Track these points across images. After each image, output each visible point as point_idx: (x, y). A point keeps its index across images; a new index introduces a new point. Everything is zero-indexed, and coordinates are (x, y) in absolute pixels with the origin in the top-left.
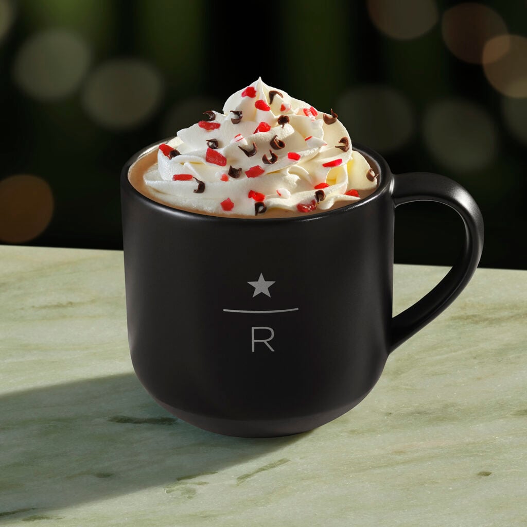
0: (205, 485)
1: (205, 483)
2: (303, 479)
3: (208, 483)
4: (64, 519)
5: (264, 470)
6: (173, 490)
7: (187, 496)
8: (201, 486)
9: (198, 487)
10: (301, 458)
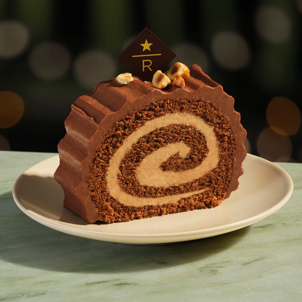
0: (223, 268)
1: (223, 267)
2: (282, 265)
3: (225, 267)
4: (138, 285)
5: (258, 260)
6: (204, 271)
7: (212, 273)
8: (220, 268)
9: (219, 269)
10: (280, 255)
